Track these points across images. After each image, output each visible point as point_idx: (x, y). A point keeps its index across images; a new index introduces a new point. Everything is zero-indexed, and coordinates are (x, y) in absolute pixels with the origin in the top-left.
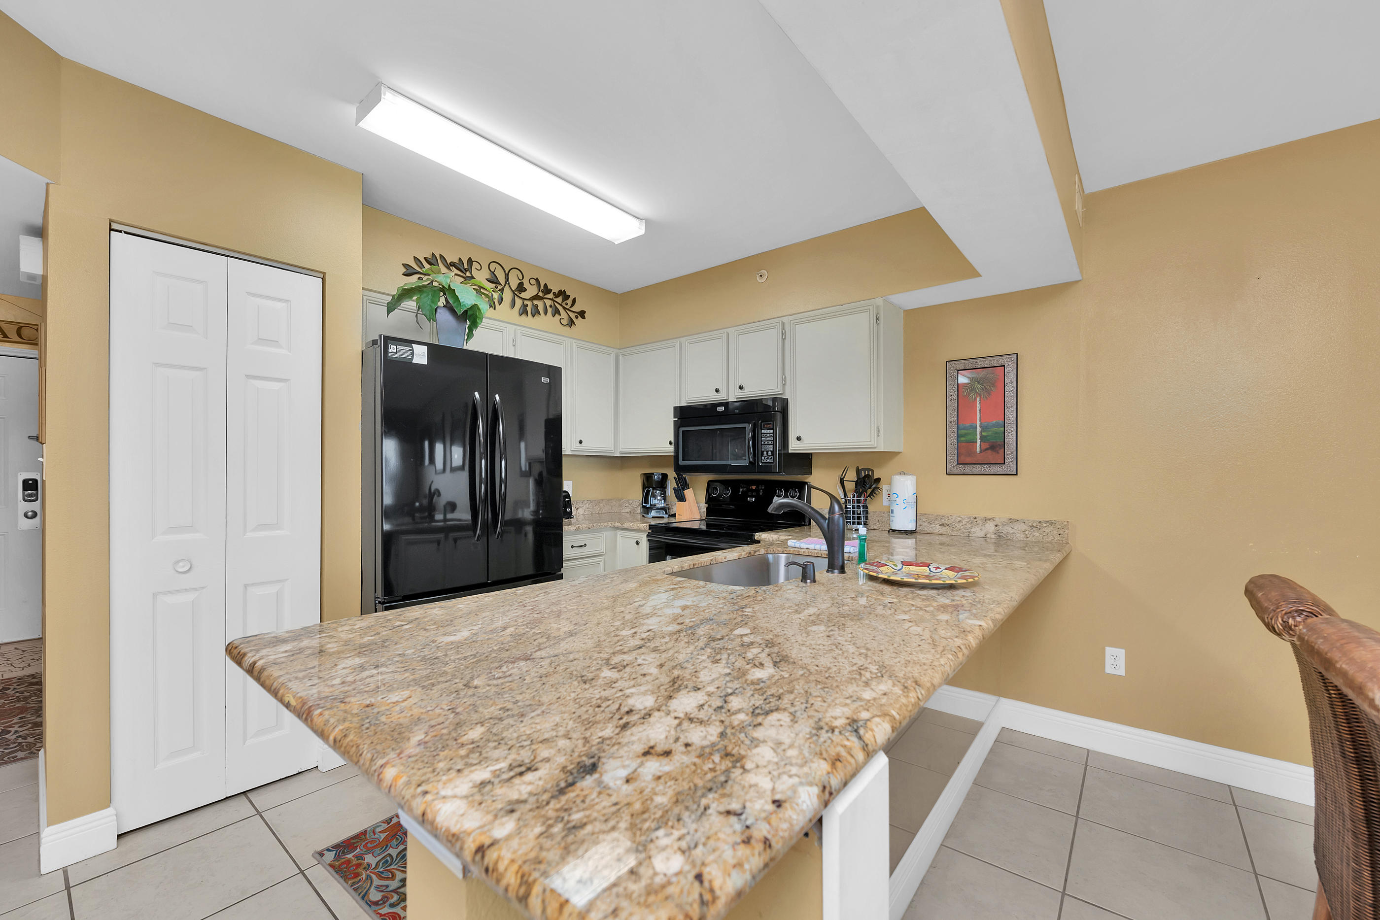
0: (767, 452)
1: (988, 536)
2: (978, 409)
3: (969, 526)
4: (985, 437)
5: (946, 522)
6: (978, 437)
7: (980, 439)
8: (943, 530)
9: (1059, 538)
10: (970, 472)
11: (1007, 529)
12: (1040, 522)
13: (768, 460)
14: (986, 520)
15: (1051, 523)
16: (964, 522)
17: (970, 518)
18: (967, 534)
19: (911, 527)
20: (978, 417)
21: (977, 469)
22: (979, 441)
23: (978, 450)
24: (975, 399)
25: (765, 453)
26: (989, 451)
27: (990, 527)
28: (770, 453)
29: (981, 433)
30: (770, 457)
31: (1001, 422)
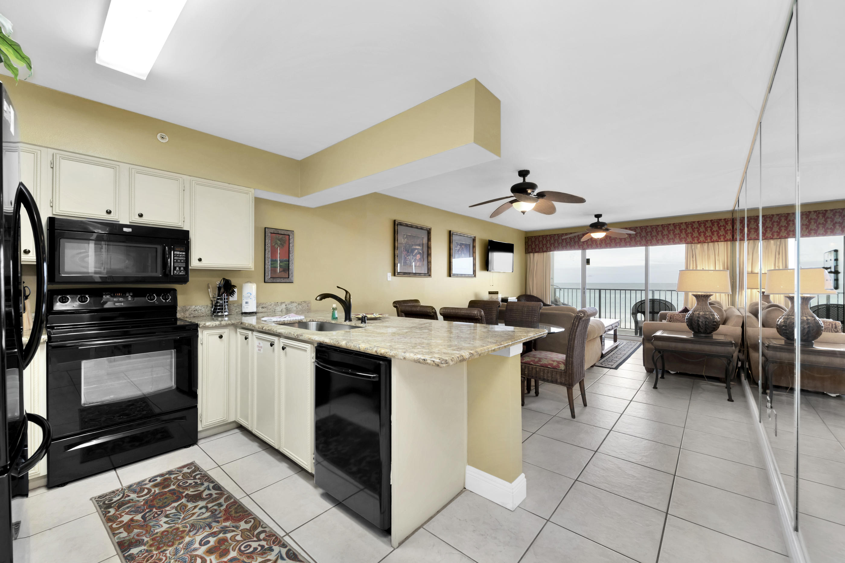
0: (180, 268)
1: (283, 310)
2: (279, 252)
3: (275, 307)
4: (282, 265)
5: (265, 306)
6: (279, 265)
7: (279, 266)
8: (263, 310)
9: (307, 307)
10: (276, 282)
11: (289, 306)
12: (301, 302)
13: (181, 273)
14: (282, 303)
15: (305, 302)
16: (273, 305)
17: (275, 303)
18: (274, 311)
19: (254, 310)
20: (279, 256)
21: (278, 280)
22: (279, 267)
23: (278, 271)
24: (278, 248)
25: (177, 268)
26: (283, 272)
27: (283, 306)
28: (182, 268)
29: (280, 263)
30: (182, 271)
31: (287, 259)
